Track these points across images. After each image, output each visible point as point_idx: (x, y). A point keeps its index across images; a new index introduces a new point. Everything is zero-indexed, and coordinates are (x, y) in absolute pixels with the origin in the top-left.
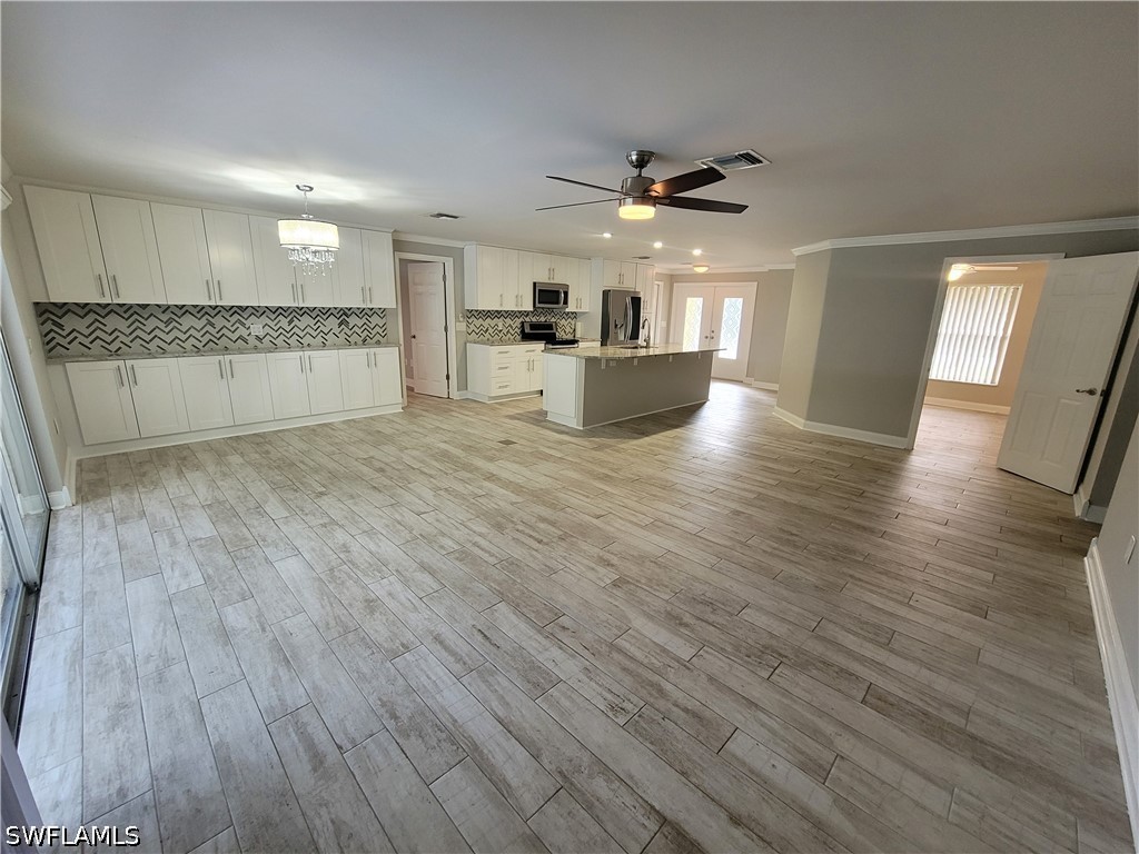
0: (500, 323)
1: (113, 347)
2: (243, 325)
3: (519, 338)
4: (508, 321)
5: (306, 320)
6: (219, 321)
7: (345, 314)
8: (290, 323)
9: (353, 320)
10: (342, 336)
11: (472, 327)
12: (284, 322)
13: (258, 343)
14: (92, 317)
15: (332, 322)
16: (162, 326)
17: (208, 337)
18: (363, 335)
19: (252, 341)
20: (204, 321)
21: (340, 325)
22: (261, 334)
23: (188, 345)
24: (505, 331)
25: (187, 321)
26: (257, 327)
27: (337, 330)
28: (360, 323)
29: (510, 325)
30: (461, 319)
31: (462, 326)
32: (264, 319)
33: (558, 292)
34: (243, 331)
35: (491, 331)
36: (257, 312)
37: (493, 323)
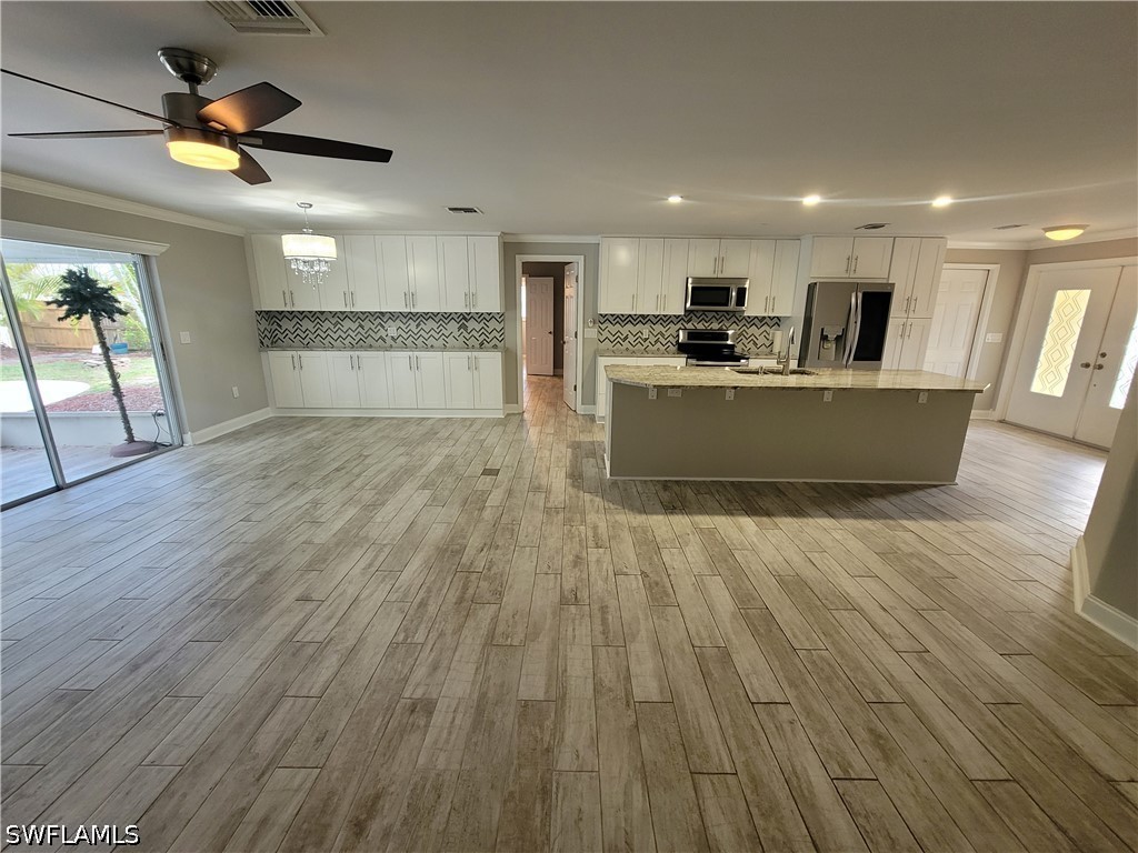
0: (646, 330)
1: (305, 342)
2: (383, 327)
3: (673, 349)
4: (658, 328)
5: (431, 324)
6: (367, 324)
7: (464, 318)
8: (418, 326)
9: (471, 325)
10: (461, 339)
11: (605, 334)
12: (413, 325)
13: (393, 343)
14: (296, 320)
15: (453, 326)
16: (332, 327)
17: (360, 336)
18: (481, 339)
19: (388, 340)
20: (357, 324)
21: (459, 329)
22: (395, 335)
23: (346, 342)
24: (653, 340)
25: (347, 324)
26: (392, 329)
27: (456, 334)
28: (478, 327)
29: (661, 333)
30: (591, 325)
31: (593, 333)
32: (398, 323)
33: (728, 290)
34: (382, 333)
35: (631, 338)
36: (393, 316)
37: (634, 330)
